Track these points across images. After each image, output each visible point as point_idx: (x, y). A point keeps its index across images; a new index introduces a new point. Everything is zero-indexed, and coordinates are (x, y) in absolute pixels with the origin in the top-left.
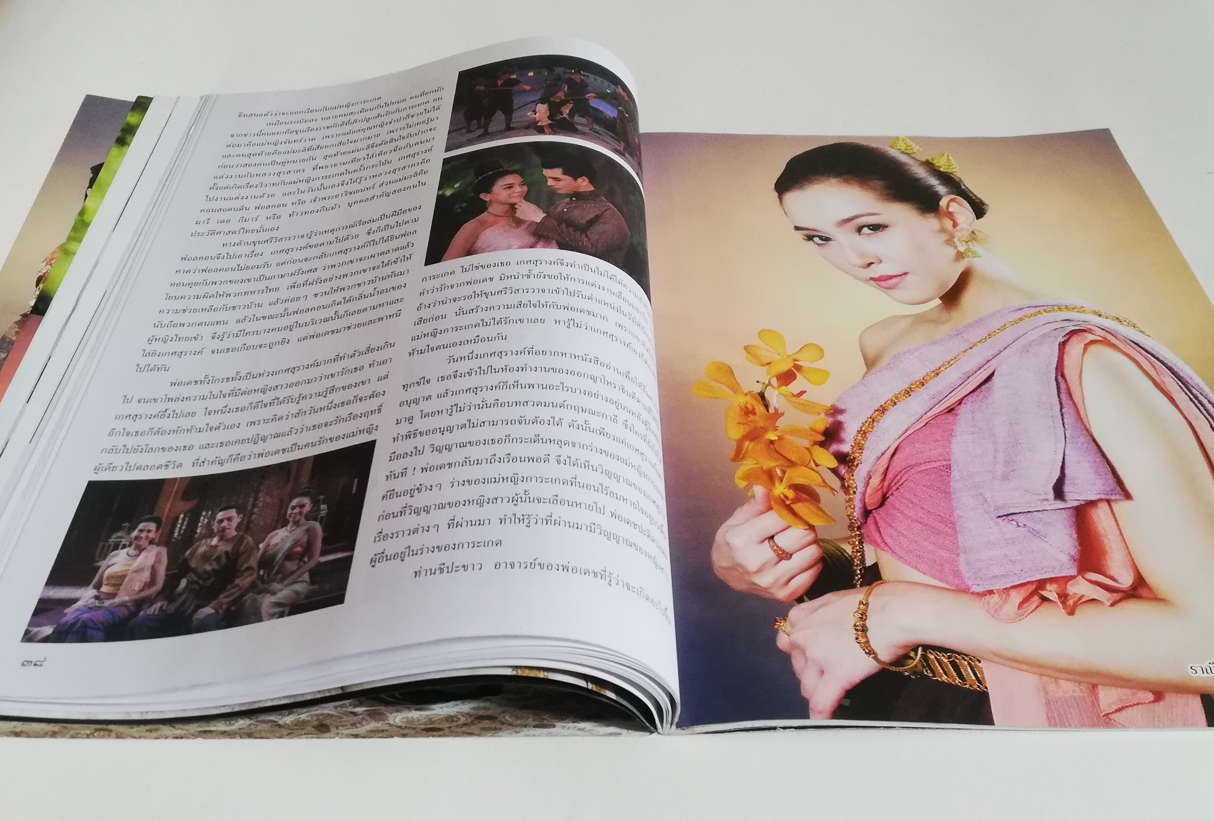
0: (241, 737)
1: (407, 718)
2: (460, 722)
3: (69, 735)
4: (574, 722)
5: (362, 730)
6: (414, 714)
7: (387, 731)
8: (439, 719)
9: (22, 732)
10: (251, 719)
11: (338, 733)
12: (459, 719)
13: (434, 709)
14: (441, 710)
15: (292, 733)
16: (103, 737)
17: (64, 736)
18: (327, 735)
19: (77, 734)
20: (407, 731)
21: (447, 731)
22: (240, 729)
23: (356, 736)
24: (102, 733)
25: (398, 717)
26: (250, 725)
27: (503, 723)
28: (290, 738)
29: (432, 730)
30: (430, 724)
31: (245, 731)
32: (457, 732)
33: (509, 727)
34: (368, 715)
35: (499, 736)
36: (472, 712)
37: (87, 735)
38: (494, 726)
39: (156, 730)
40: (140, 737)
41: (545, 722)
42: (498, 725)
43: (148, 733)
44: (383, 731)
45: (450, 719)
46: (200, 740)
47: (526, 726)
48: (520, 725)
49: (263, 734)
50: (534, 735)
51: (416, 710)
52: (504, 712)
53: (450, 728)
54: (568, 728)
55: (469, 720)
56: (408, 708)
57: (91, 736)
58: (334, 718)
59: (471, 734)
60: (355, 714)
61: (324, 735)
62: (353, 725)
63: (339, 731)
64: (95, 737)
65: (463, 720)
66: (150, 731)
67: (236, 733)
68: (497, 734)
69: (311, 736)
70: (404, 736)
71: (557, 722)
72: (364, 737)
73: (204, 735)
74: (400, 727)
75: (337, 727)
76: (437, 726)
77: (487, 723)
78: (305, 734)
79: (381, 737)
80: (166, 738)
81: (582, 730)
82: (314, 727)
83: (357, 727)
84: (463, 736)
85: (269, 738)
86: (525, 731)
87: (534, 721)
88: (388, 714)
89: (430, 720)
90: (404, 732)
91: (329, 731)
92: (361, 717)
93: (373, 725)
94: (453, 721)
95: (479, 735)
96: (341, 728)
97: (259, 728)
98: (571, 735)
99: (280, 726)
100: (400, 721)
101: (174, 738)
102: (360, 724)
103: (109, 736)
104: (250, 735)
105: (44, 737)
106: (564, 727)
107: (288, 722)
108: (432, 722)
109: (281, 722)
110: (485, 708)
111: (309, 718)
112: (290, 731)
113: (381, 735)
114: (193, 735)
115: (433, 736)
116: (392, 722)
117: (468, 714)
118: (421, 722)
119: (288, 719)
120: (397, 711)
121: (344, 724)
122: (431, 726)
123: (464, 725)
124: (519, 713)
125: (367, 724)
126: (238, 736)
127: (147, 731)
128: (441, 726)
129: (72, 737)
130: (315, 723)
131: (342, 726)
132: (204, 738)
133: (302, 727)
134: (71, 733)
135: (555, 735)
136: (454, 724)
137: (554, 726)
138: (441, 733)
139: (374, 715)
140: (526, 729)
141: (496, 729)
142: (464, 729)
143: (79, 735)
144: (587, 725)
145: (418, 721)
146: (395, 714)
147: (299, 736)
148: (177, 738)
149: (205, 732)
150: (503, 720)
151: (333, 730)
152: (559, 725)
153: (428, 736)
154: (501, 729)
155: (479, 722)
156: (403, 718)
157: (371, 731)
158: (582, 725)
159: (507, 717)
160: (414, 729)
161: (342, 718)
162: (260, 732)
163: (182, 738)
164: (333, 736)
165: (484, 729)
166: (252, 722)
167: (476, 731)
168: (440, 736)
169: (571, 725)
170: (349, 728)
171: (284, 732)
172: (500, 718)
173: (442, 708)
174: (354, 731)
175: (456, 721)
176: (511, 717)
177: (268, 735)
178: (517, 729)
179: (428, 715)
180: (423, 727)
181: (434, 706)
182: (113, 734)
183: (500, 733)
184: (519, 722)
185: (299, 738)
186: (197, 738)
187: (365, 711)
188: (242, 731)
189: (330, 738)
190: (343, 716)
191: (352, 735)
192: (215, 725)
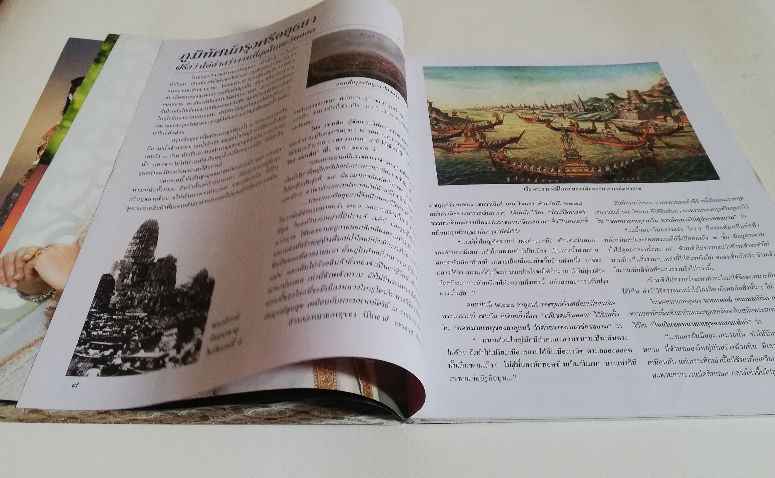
0: (156, 423)
1: (255, 412)
2: (287, 415)
3: (52, 421)
4: (355, 416)
5: (228, 419)
6: (260, 410)
7: (243, 419)
8: (274, 413)
9: (24, 419)
10: (161, 412)
11: (213, 421)
12: (287, 413)
13: (272, 407)
14: (275, 408)
15: (185, 421)
16: (73, 422)
17: (48, 422)
18: (207, 422)
19: (57, 420)
20: (255, 420)
21: (279, 420)
22: (155, 418)
23: (225, 423)
24: (72, 420)
25: (250, 412)
26: (161, 416)
27: (313, 416)
28: (185, 424)
29: (270, 419)
30: (269, 416)
31: (158, 419)
32: (285, 421)
33: (317, 418)
34: (232, 410)
35: (311, 424)
36: (295, 408)
37: (63, 421)
38: (307, 417)
39: (104, 418)
40: (95, 423)
41: (339, 416)
42: (310, 417)
43: (99, 421)
44: (241, 420)
45: (281, 413)
46: (131, 425)
47: (326, 418)
48: (323, 417)
49: (169, 421)
50: (331, 424)
51: (261, 407)
52: (314, 409)
53: (281, 418)
54: (352, 420)
55: (293, 414)
56: (256, 406)
57: (65, 421)
58: (212, 412)
59: (293, 422)
60: (224, 409)
61: (205, 422)
62: (223, 416)
63: (214, 420)
64: (68, 422)
65: (289, 413)
66: (101, 419)
67: (152, 421)
68: (309, 423)
69: (197, 422)
70: (254, 423)
71: (345, 416)
72: (229, 424)
73: (134, 422)
74: (251, 417)
75: (213, 418)
76: (273, 417)
77: (303, 416)
78: (194, 421)
79: (240, 424)
80: (110, 423)
81: (360, 421)
82: (199, 417)
83: (225, 417)
84: (289, 424)
85: (172, 424)
86: (326, 421)
87: (332, 414)
88: (244, 409)
89: (269, 413)
90: (253, 420)
91: (209, 419)
92: (228, 411)
93: (235, 416)
94: (283, 414)
95: (299, 423)
96: (215, 418)
97: (166, 417)
98: (353, 424)
99: (179, 416)
100: (251, 413)
101: (115, 423)
102: (227, 415)
103: (76, 422)
104: (161, 422)
105: (37, 422)
106: (349, 419)
107: (184, 414)
108: (271, 415)
109: (179, 414)
110: (302, 407)
111: (197, 412)
112: (185, 420)
113: (239, 422)
114: (127, 422)
115: (271, 423)
116: (246, 414)
117: (292, 410)
118: (263, 415)
119: (184, 412)
120: (250, 408)
121: (217, 415)
122: (271, 417)
123: (290, 416)
124: (323, 410)
125: (232, 415)
126: (154, 422)
127: (99, 419)
128: (275, 417)
129: (54, 422)
130: (200, 415)
131: (217, 417)
132: (133, 423)
133: (192, 417)
134: (53, 420)
135: (344, 424)
136: (283, 416)
137: (344, 418)
138: (276, 421)
139: (236, 410)
140: (326, 420)
141: (308, 419)
142: (291, 419)
143: (59, 421)
144: (363, 418)
145: (262, 414)
146: (248, 410)
147: (190, 423)
148: (117, 423)
149: (134, 420)
150: (313, 414)
151: (211, 419)
152: (346, 417)
153: (268, 424)
154: (311, 420)
155: (299, 415)
156: (253, 412)
157: (234, 420)
158: (360, 418)
159: (315, 412)
160: (260, 418)
161: (217, 412)
162: (167, 420)
163: (120, 423)
164: (210, 422)
165: (301, 419)
166: (162, 414)
167: (296, 421)
168: (275, 423)
169: (353, 417)
170: (220, 418)
171: (181, 420)
172: (311, 413)
173: (276, 406)
174: (223, 420)
175: (285, 414)
176: (317, 412)
177: (172, 422)
178: (321, 420)
179: (267, 410)
180: (265, 417)
181: (271, 405)
182: (79, 421)
183: (311, 422)
184: (323, 415)
185: (191, 424)
186: (129, 423)
187: (230, 407)
188: (156, 419)
189: (209, 424)
190: (217, 410)
191: (222, 422)
192: (140, 416)
